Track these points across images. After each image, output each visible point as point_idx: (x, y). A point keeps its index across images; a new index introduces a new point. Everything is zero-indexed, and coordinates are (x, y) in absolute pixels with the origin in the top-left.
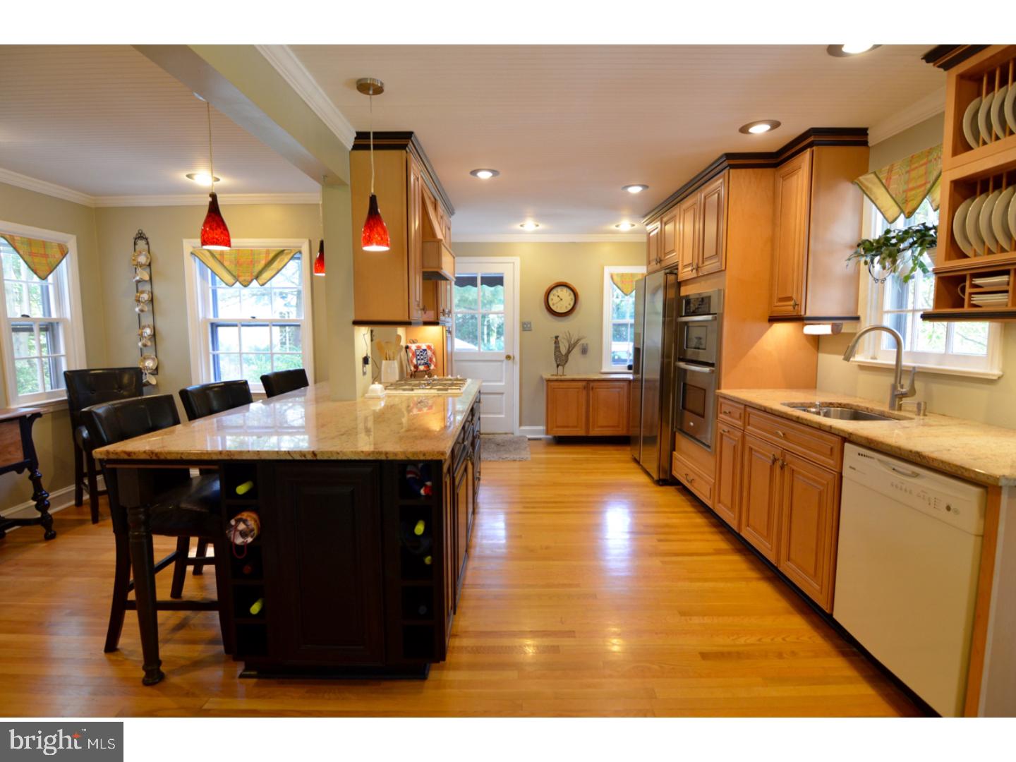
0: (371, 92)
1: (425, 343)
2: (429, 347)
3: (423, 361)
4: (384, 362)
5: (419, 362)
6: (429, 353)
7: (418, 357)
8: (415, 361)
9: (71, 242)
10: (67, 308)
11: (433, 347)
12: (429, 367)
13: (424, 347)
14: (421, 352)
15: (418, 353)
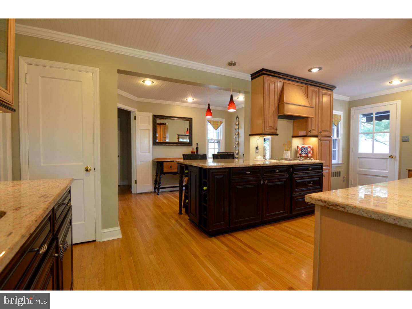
0: (232, 65)
1: (307, 145)
2: (309, 147)
3: (304, 153)
4: (284, 152)
5: (302, 153)
6: (309, 149)
7: (302, 151)
8: (300, 152)
9: (224, 120)
10: (222, 138)
11: (311, 147)
12: (307, 155)
13: (306, 146)
14: (304, 148)
15: (302, 149)
